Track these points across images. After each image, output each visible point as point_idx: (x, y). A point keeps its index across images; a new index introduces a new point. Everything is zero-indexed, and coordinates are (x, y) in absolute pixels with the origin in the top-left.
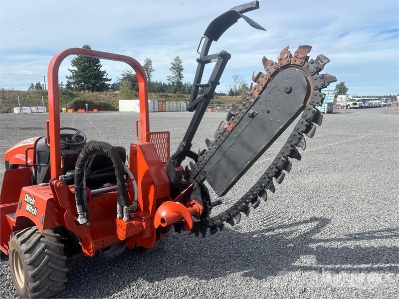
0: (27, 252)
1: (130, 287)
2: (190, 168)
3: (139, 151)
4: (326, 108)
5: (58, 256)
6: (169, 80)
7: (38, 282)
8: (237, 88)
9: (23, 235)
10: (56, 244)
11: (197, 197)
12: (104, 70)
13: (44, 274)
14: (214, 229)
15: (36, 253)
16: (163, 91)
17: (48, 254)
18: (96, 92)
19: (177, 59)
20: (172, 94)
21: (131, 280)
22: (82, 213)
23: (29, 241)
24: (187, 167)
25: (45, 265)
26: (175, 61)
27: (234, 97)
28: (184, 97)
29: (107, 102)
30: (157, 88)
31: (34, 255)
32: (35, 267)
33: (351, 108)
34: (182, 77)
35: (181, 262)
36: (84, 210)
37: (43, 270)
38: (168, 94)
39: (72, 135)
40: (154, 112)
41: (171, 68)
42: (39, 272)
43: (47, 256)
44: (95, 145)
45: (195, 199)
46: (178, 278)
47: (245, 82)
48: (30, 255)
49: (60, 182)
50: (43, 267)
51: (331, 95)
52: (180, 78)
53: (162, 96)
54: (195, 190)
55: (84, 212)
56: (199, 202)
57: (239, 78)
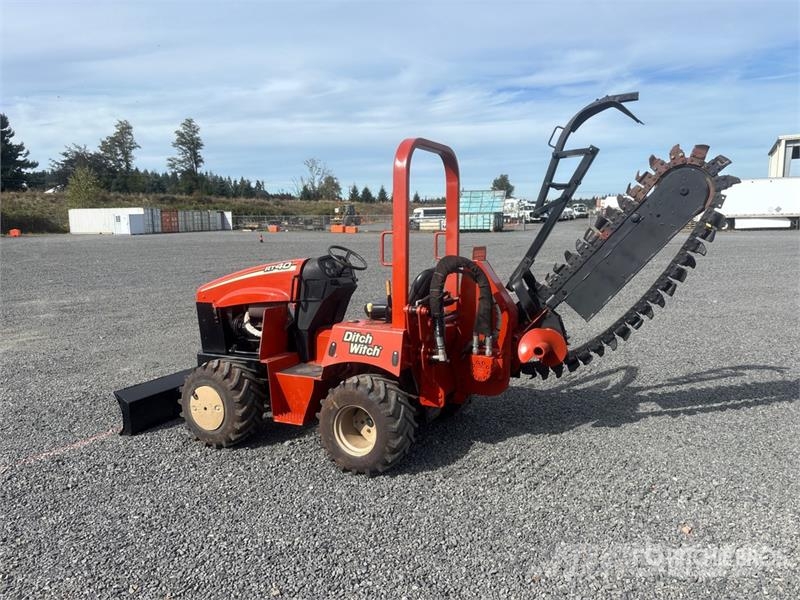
4: (492, 221)
6: (172, 166)
8: (316, 185)
12: (18, 143)
16: (164, 191)
18: (9, 191)
19: (189, 123)
20: (184, 197)
26: (184, 128)
27: (313, 202)
28: (210, 202)
29: (37, 213)
30: (149, 185)
33: (527, 222)
34: (201, 161)
38: (176, 196)
40: (154, 233)
41: (175, 141)
47: (331, 174)
51: (498, 199)
52: (196, 163)
53: (162, 199)
57: (319, 166)
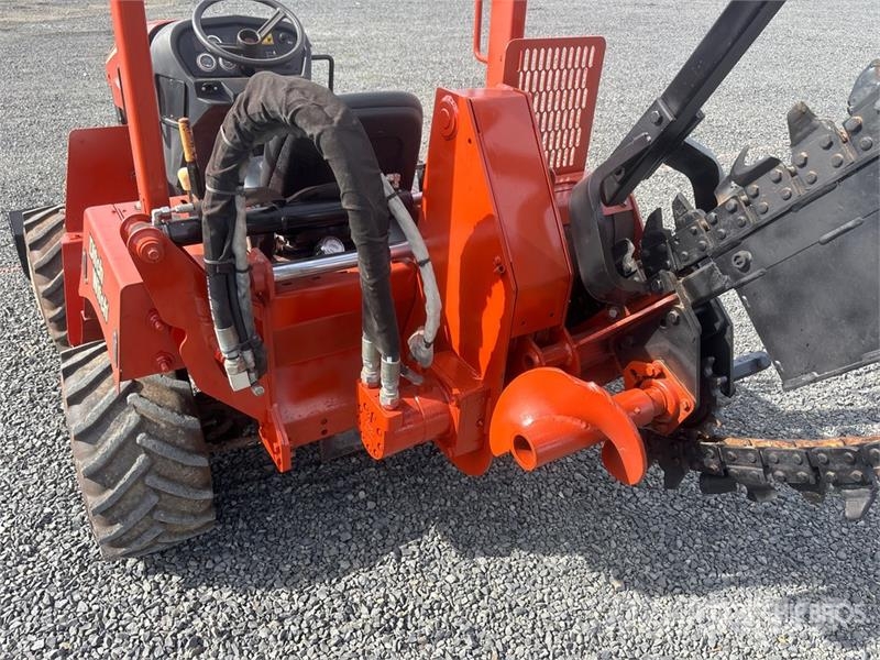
0: (83, 436)
1: (398, 560)
2: (669, 223)
3: (465, 129)
5: (179, 456)
7: (118, 527)
9: (79, 373)
10: (175, 418)
11: (676, 351)
13: (135, 507)
14: (719, 480)
15: (108, 444)
17: (147, 452)
21: (406, 530)
22: (234, 354)
23: (90, 398)
24: (656, 216)
25: (136, 483)
31: (100, 452)
32: (107, 486)
35: (569, 492)
36: (243, 343)
37: (131, 494)
39: (257, 23)
42: (118, 501)
43: (142, 457)
44: (271, 99)
45: (667, 356)
46: (553, 559)
48: (91, 447)
49: (150, 239)
50: (128, 489)
54: (677, 322)
55: (243, 349)
56: (682, 371)
